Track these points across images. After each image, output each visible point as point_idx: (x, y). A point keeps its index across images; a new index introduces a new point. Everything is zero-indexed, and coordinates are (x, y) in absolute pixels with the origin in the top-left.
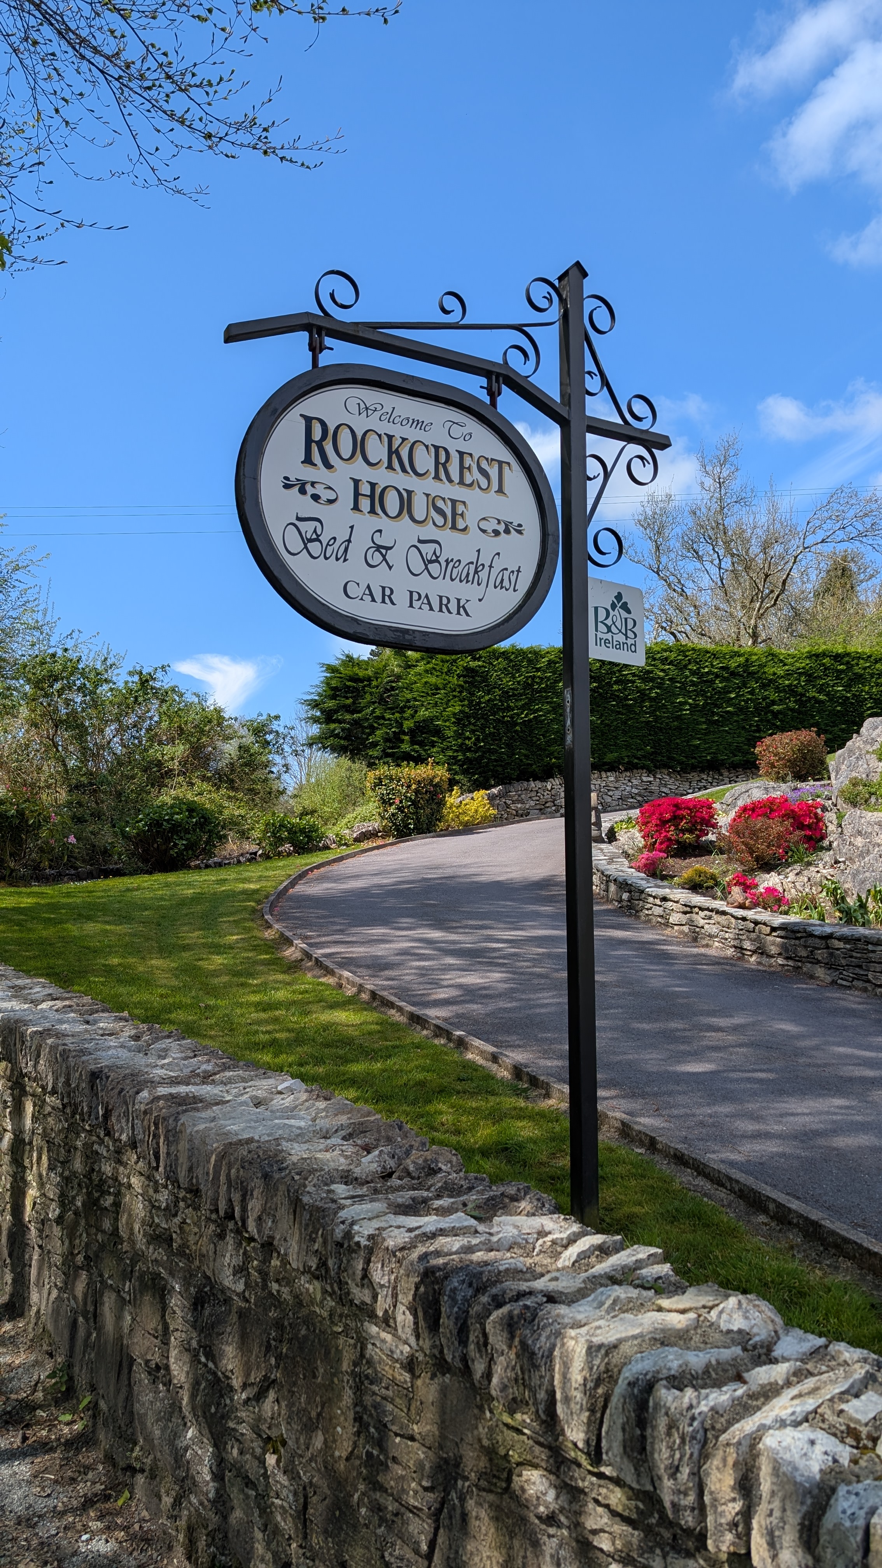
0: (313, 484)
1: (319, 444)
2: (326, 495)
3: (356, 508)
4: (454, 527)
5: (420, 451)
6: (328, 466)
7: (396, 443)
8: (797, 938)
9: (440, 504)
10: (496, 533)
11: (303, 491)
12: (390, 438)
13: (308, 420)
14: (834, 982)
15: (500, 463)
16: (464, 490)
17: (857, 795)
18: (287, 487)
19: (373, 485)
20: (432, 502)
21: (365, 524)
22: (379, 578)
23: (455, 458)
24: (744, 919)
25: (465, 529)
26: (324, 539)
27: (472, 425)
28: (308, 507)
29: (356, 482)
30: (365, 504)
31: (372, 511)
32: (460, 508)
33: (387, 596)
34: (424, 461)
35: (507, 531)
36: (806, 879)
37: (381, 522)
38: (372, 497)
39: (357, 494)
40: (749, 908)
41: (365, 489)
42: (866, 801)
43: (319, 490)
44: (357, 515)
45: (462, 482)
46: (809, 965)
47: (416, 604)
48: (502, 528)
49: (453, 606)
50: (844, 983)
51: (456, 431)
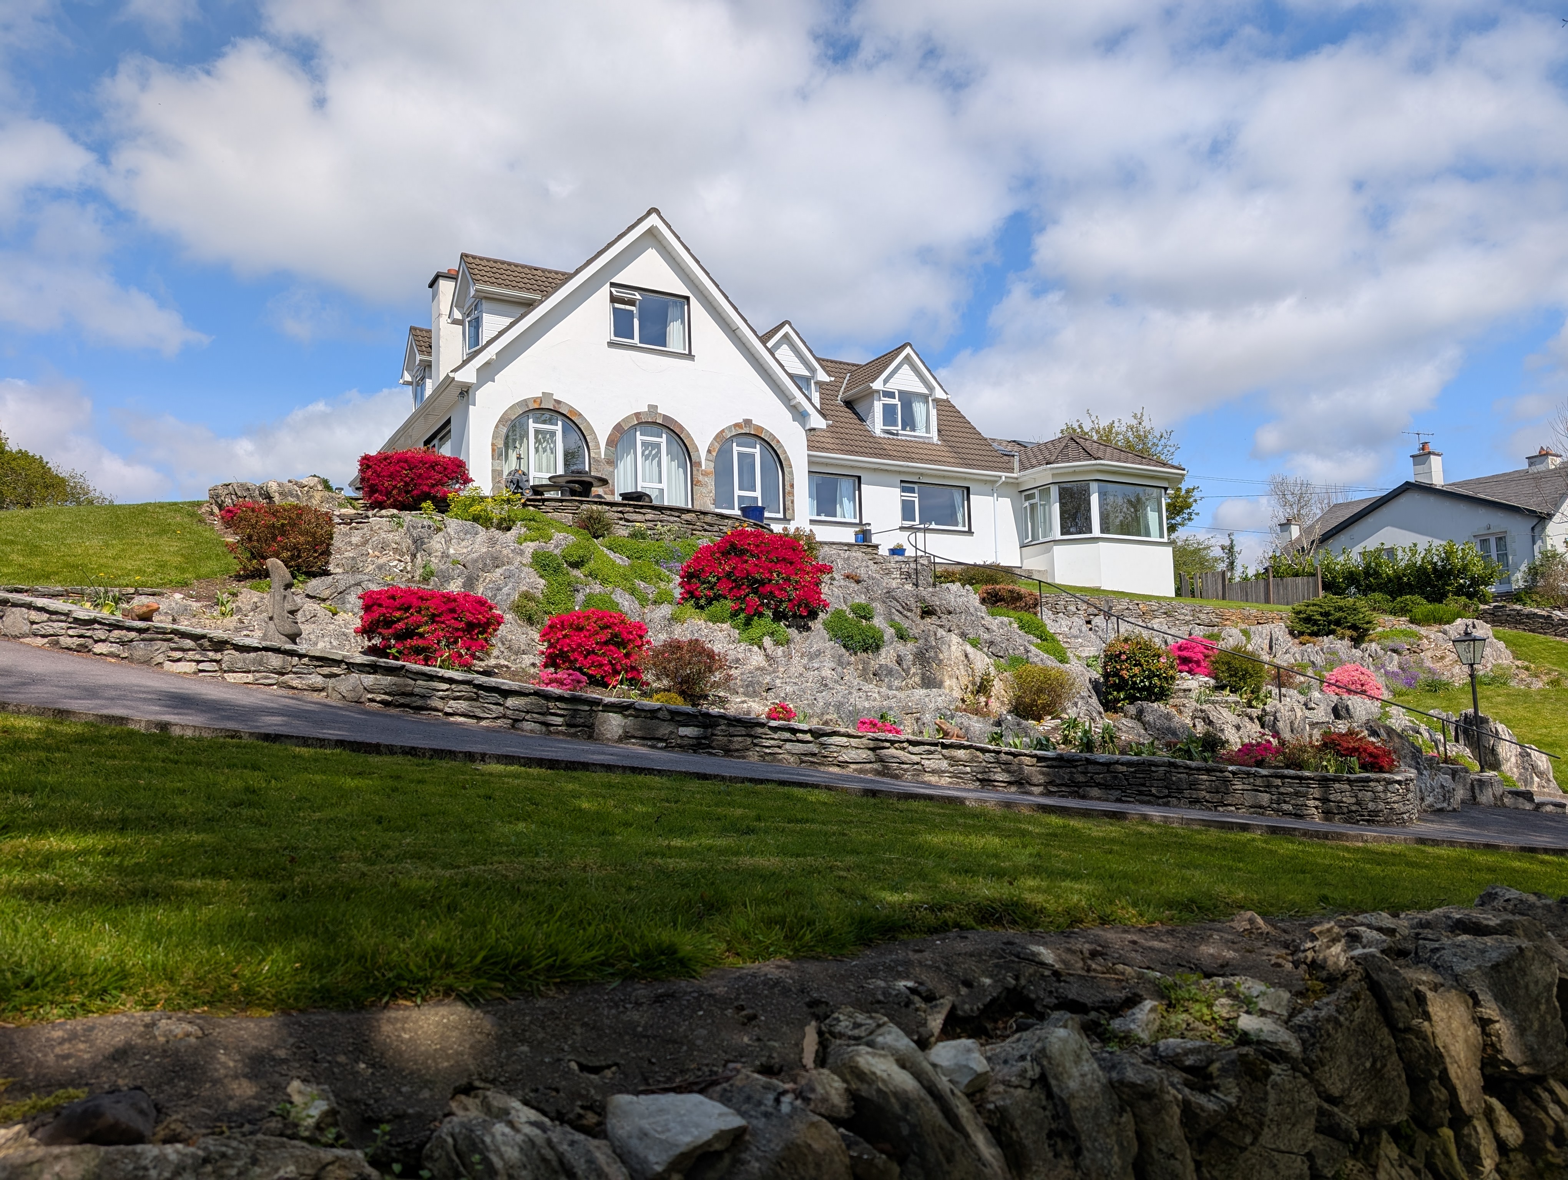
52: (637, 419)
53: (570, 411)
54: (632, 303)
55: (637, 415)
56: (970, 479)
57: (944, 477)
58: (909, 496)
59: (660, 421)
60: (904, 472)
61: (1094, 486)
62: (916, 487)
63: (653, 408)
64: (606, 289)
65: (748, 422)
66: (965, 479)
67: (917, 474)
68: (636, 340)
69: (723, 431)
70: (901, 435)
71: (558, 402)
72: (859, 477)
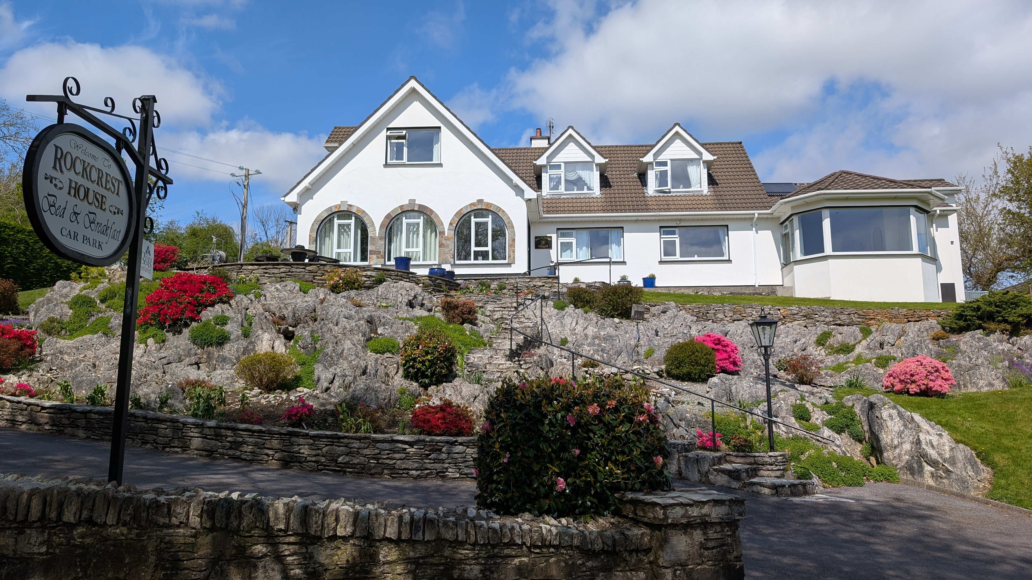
0: (55, 179)
1: (59, 160)
2: (60, 185)
3: (69, 193)
4: (101, 208)
5: (94, 169)
6: (62, 171)
7: (86, 165)
8: (64, 414)
9: (98, 196)
10: (115, 213)
11: (51, 182)
12: (84, 162)
13: (57, 147)
14: (88, 438)
15: (119, 181)
16: (106, 191)
17: (53, 328)
18: (46, 178)
19: (76, 183)
20: (95, 194)
21: (73, 201)
22: (73, 227)
23: (105, 175)
24: (19, 402)
25: (105, 210)
26: (57, 206)
27: (112, 162)
28: (54, 191)
29: (71, 180)
30: (73, 192)
31: (75, 196)
32: (104, 199)
33: (75, 237)
34: (94, 176)
35: (118, 213)
36: (36, 379)
37: (77, 201)
38: (75, 189)
39: (70, 187)
40: (18, 396)
41: (73, 185)
42: (58, 333)
43: (57, 182)
44: (69, 197)
45: (106, 188)
46: (70, 429)
47: (85, 242)
48: (116, 211)
49: (97, 245)
50: (96, 437)
51: (106, 163)
52: (401, 209)
53: (358, 210)
54: (403, 137)
55: (401, 207)
56: (728, 219)
57: (702, 220)
58: (669, 238)
59: (416, 209)
60: (663, 220)
61: (826, 213)
62: (677, 230)
63: (412, 201)
64: (384, 134)
65: (480, 201)
66: (723, 219)
67: (676, 220)
68: (405, 160)
69: (462, 209)
70: (674, 192)
71: (350, 206)
72: (623, 228)
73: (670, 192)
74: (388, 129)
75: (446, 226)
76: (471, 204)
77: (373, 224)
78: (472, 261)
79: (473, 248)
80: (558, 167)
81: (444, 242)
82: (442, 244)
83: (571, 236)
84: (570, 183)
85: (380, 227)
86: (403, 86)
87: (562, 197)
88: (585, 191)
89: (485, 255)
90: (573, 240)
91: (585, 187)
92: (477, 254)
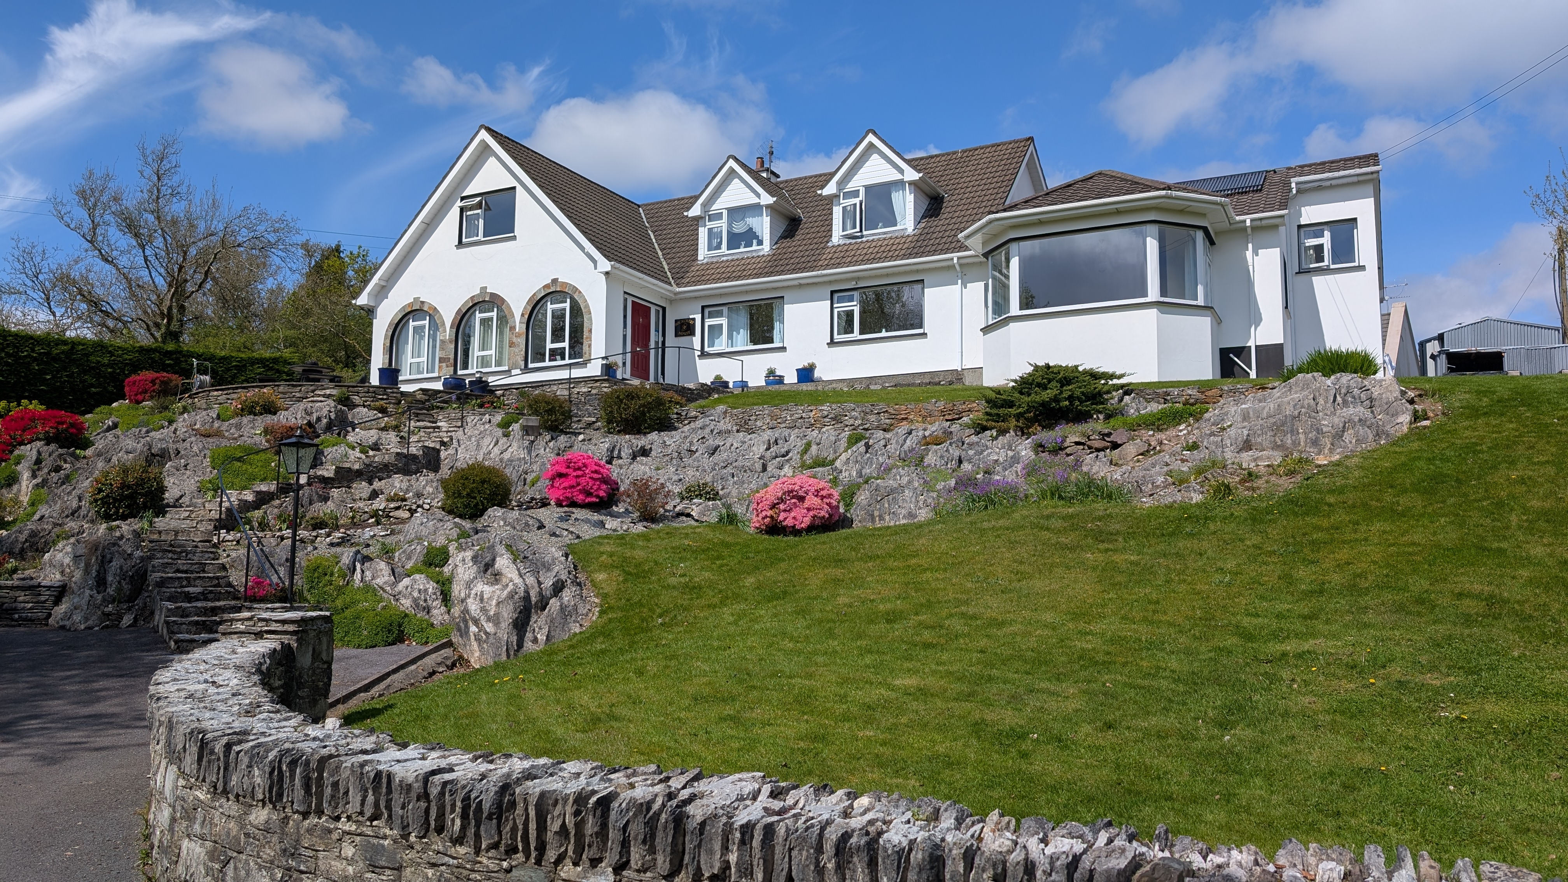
52: (473, 301)
53: (429, 308)
54: (478, 207)
55: (473, 298)
56: (922, 270)
57: (888, 275)
58: (844, 307)
59: (489, 299)
60: (836, 281)
62: (854, 294)
63: (484, 290)
64: (457, 205)
65: (555, 281)
66: (917, 271)
67: (852, 279)
68: (481, 237)
69: (534, 294)
70: (867, 236)
71: (423, 303)
72: (783, 297)
73: (862, 237)
74: (463, 199)
75: (518, 318)
76: (544, 287)
77: (444, 324)
78: (547, 363)
79: (549, 345)
80: (719, 216)
81: (514, 340)
82: (513, 343)
83: (719, 314)
84: (735, 240)
85: (451, 327)
86: (472, 140)
87: (725, 258)
88: (755, 247)
89: (561, 353)
90: (723, 321)
91: (755, 242)
92: (554, 353)
